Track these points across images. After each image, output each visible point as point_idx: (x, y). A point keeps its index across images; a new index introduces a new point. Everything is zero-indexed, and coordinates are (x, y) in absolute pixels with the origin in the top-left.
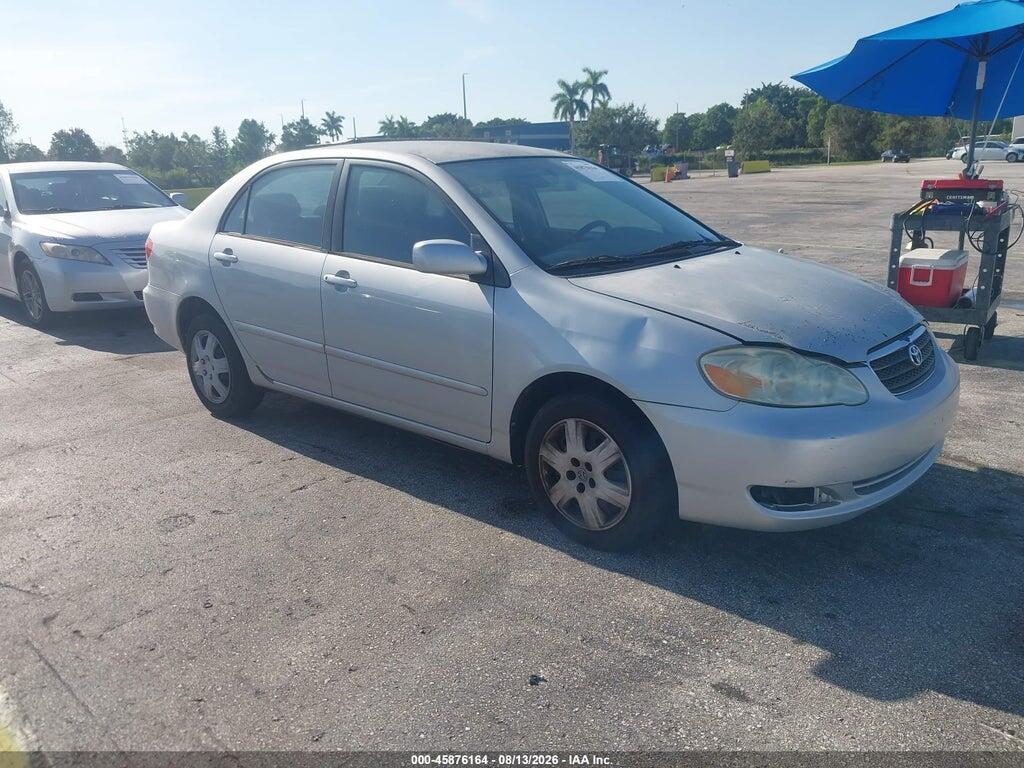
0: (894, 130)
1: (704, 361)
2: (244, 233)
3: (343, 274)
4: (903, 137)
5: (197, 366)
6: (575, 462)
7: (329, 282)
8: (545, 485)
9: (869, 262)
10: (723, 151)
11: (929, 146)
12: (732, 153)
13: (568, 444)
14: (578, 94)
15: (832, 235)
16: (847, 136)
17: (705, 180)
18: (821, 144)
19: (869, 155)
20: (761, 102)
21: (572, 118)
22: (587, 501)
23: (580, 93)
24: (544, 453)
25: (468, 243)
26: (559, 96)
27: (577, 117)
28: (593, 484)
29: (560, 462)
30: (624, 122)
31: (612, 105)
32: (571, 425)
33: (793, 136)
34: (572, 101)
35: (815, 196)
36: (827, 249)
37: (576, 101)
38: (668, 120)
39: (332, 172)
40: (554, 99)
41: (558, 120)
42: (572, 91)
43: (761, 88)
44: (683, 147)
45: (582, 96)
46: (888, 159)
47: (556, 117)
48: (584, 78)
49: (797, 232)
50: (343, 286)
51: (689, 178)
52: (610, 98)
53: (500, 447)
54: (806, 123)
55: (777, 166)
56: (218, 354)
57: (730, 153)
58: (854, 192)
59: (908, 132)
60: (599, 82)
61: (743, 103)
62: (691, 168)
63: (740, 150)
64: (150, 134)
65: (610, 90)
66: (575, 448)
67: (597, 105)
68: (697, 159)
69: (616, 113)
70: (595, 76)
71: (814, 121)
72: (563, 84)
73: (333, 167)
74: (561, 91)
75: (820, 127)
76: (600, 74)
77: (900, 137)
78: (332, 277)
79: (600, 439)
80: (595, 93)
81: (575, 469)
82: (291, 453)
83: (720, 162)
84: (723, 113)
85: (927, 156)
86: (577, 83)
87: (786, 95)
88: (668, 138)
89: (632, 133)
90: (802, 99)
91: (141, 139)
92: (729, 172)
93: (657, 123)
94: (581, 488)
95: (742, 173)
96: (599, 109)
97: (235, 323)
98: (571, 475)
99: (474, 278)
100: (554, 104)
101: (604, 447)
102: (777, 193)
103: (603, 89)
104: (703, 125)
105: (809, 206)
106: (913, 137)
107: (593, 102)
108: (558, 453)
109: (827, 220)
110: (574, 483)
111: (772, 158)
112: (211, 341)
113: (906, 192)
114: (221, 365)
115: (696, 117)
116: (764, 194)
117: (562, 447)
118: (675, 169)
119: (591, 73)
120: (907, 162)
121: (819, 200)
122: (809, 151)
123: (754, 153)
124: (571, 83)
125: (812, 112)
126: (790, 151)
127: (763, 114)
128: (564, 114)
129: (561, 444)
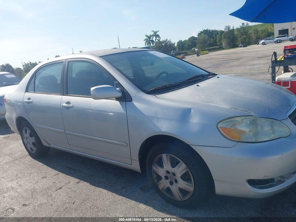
0: (241, 38)
1: (219, 125)
2: (34, 91)
3: (68, 103)
4: (244, 40)
5: (25, 140)
6: (168, 172)
7: (63, 107)
8: (156, 181)
9: (247, 76)
10: (194, 49)
11: (251, 42)
12: (197, 50)
13: (164, 164)
14: (151, 38)
15: (233, 69)
16: (228, 42)
17: (191, 58)
18: (221, 45)
19: (235, 46)
20: (203, 35)
21: (150, 45)
22: (174, 189)
23: (152, 37)
24: (154, 168)
25: (114, 86)
26: (146, 39)
27: (152, 45)
28: (176, 181)
29: (162, 172)
30: (165, 44)
31: (161, 40)
32: (164, 156)
33: (213, 43)
34: (150, 40)
35: (223, 59)
36: (233, 73)
37: (151, 40)
38: (177, 43)
39: (62, 65)
40: (144, 40)
41: (147, 46)
42: (149, 37)
43: (202, 31)
44: (183, 50)
45: (152, 39)
46: (241, 47)
47: (146, 45)
48: (152, 33)
49: (222, 69)
50: (68, 108)
51: (186, 58)
52: (160, 38)
53: (136, 166)
54: (216, 39)
55: (210, 52)
56: (31, 136)
57: (196, 50)
58: (234, 56)
59: (245, 38)
60: (157, 34)
61: (198, 35)
62: (186, 55)
63: (199, 49)
64: (29, 63)
65: (160, 36)
66: (167, 166)
67: (157, 41)
68: (187, 53)
69: (163, 42)
70: (155, 33)
71: (219, 38)
72: (147, 36)
73: (62, 63)
74: (146, 38)
75: (220, 40)
76: (157, 32)
77: (243, 40)
78: (65, 105)
79: (178, 163)
80: (156, 37)
81: (168, 175)
82: (57, 172)
83: (194, 53)
84: (193, 39)
85: (251, 45)
86: (151, 35)
87: (210, 32)
88: (178, 48)
89: (168, 47)
90: (214, 33)
91: (26, 65)
92: (197, 55)
93: (174, 44)
94: (171, 183)
95: (201, 55)
96: (157, 42)
97: (34, 125)
98: (166, 178)
99: (117, 99)
100: (145, 42)
101: (180, 166)
102: (212, 59)
103: (158, 36)
104: (188, 43)
105: (223, 61)
106: (247, 40)
107: (156, 40)
108: (160, 168)
109: (230, 65)
110: (168, 181)
111: (208, 50)
112: (28, 131)
113: (250, 54)
114: (32, 140)
115: (185, 41)
116: (208, 60)
117: (162, 166)
118: (181, 56)
119: (154, 32)
120: (246, 47)
121: (226, 60)
122: (218, 47)
123: (203, 49)
124: (149, 35)
125: (217, 36)
126: (213, 47)
127: (204, 38)
128: (148, 44)
129: (161, 165)
